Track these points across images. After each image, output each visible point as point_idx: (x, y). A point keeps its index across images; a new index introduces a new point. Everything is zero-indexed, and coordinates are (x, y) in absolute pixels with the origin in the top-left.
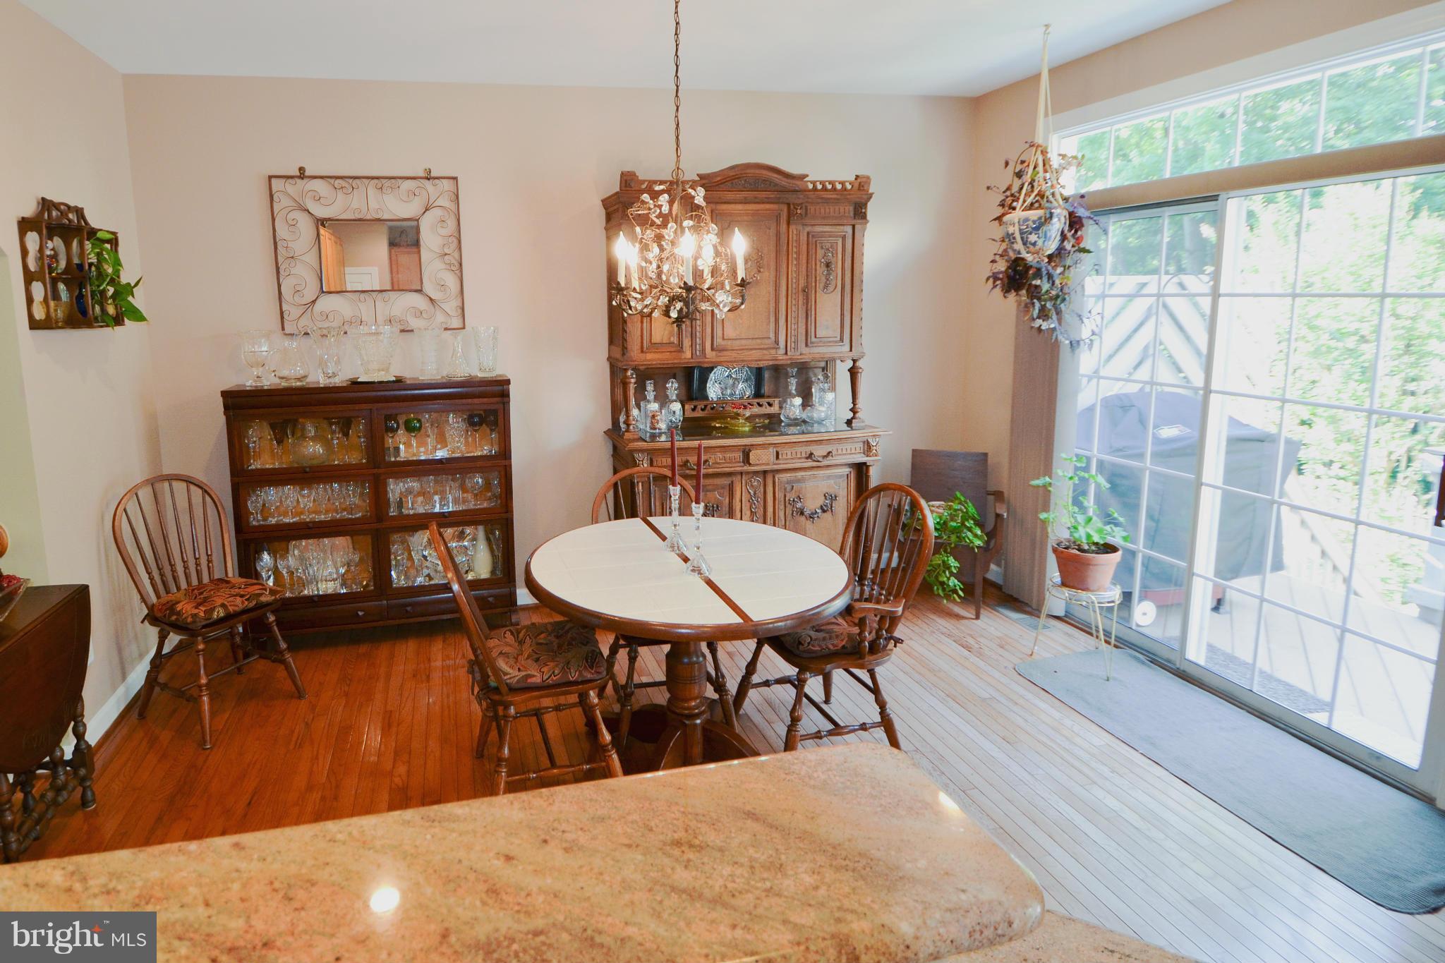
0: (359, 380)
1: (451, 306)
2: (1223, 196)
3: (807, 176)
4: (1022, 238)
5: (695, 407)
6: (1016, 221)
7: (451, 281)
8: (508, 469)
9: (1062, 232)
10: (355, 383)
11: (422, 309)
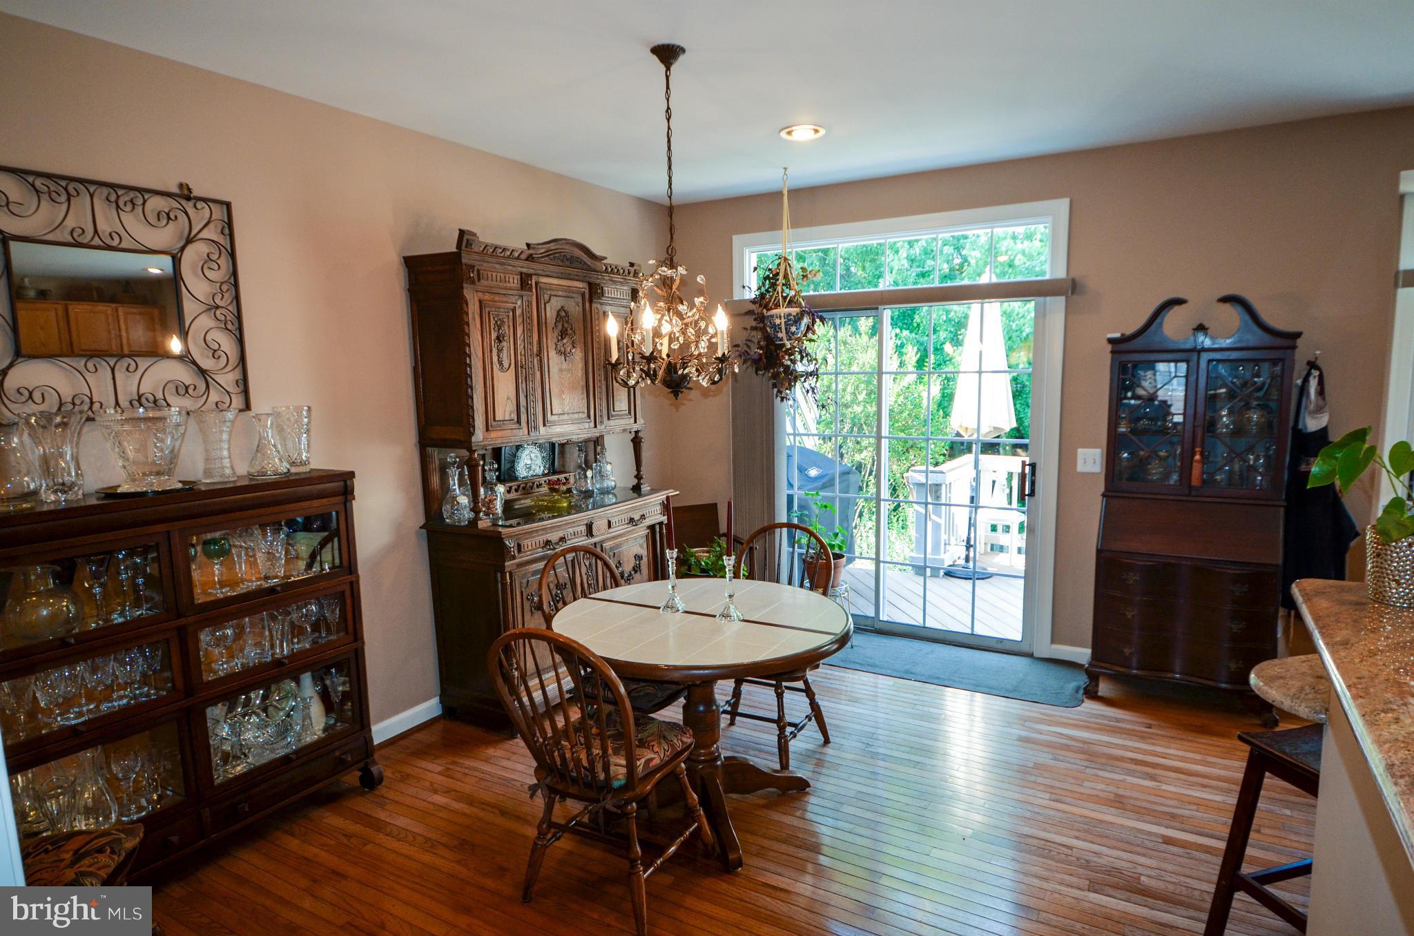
0: (119, 491)
1: (228, 379)
2: (881, 307)
3: (606, 258)
4: (786, 329)
5: (511, 488)
6: (782, 315)
7: (227, 344)
8: (355, 584)
9: (808, 326)
10: (111, 495)
11: (187, 384)
